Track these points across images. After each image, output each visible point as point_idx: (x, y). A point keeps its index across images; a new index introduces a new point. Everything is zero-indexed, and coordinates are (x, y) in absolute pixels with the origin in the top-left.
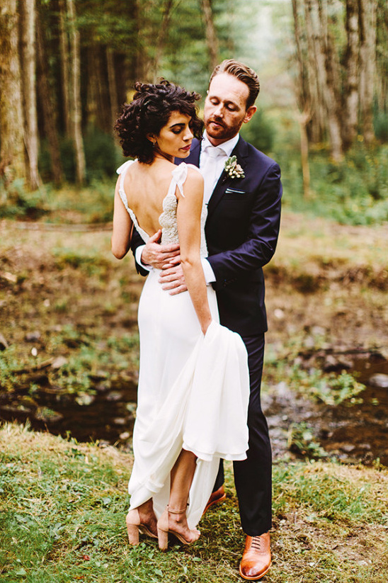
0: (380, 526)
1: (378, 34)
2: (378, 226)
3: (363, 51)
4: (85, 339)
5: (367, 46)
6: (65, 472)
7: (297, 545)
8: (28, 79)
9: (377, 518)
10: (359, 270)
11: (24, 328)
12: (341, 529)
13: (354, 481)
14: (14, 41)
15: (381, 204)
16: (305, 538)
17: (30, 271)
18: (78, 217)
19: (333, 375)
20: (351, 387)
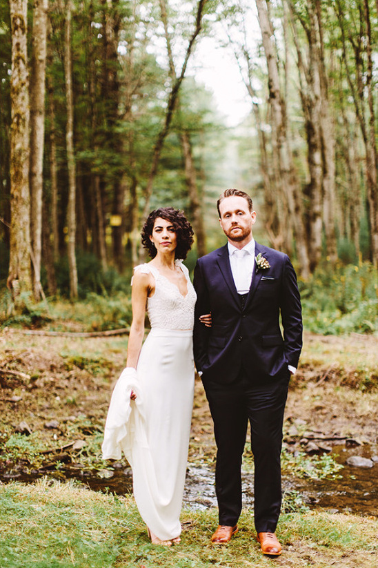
0: (366, 552)
1: (337, 167)
2: (346, 335)
3: (326, 183)
4: (96, 426)
5: (329, 179)
6: (113, 513)
7: (303, 561)
8: (37, 204)
9: (364, 546)
10: (332, 372)
11: (43, 418)
12: (336, 552)
13: (343, 523)
14: (25, 172)
15: (348, 316)
16: (309, 557)
17: (41, 371)
18: (78, 327)
19: (315, 456)
20: (332, 466)
